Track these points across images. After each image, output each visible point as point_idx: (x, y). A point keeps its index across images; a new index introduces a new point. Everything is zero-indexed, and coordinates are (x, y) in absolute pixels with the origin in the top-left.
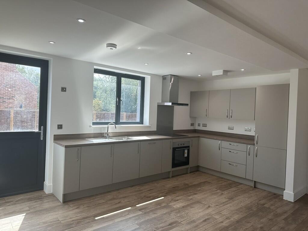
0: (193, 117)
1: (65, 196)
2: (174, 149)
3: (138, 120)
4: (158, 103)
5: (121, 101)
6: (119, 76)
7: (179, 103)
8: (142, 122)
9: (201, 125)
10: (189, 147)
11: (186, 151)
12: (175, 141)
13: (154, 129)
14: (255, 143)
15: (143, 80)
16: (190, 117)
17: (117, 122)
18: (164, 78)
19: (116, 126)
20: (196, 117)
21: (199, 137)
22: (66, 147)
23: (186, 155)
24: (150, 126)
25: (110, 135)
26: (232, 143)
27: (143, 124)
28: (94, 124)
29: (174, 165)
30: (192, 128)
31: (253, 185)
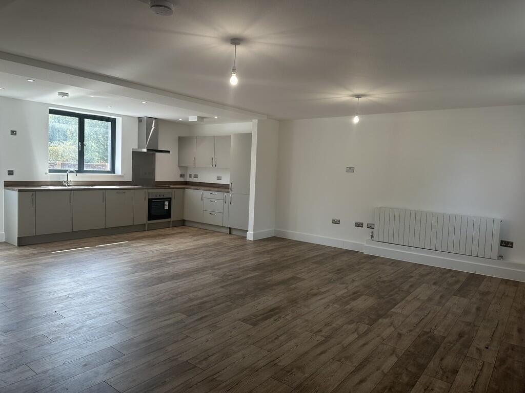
0: (183, 167)
1: (19, 239)
2: (150, 201)
3: (109, 169)
4: (133, 149)
5: (85, 147)
6: (82, 118)
7: (159, 149)
8: (113, 170)
9: (193, 176)
10: (170, 198)
11: (167, 203)
12: (151, 191)
13: (129, 178)
14: (230, 190)
15: (113, 121)
16: (179, 166)
17: (81, 170)
18: (140, 120)
19: (77, 174)
20: (187, 167)
21: (184, 188)
22: (19, 191)
23: (166, 208)
24: (123, 176)
25: (70, 183)
26: (213, 193)
27: (115, 173)
28: (50, 171)
29: (150, 217)
30: (182, 179)
31: (228, 231)
